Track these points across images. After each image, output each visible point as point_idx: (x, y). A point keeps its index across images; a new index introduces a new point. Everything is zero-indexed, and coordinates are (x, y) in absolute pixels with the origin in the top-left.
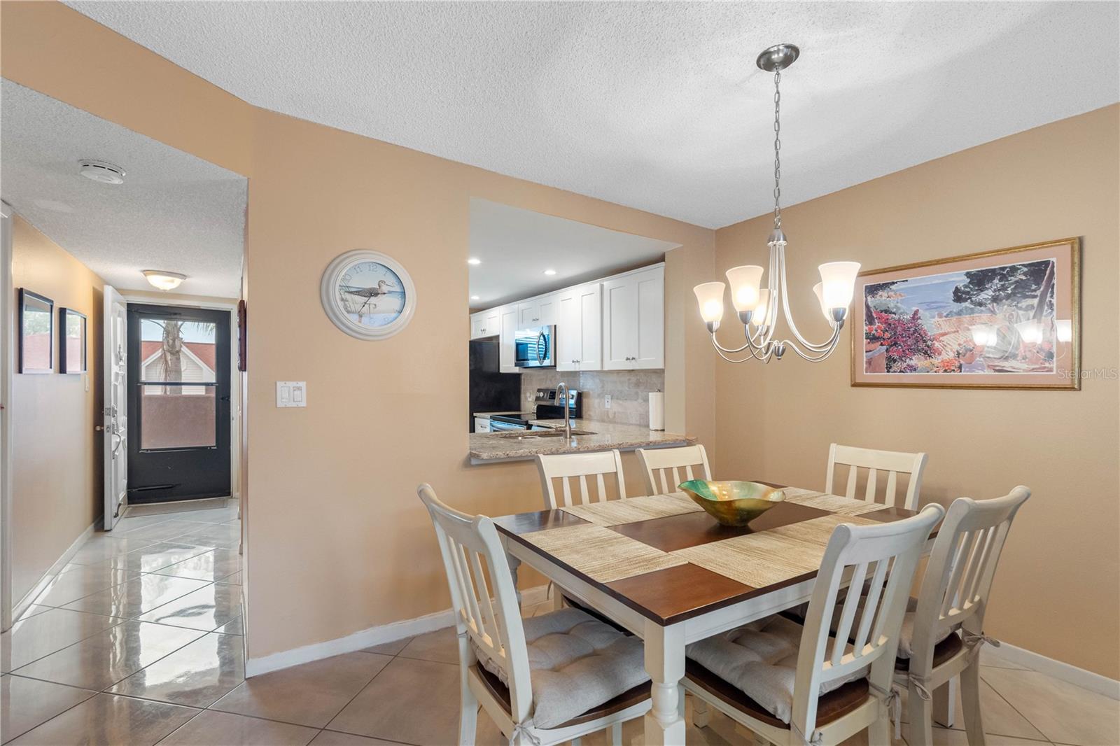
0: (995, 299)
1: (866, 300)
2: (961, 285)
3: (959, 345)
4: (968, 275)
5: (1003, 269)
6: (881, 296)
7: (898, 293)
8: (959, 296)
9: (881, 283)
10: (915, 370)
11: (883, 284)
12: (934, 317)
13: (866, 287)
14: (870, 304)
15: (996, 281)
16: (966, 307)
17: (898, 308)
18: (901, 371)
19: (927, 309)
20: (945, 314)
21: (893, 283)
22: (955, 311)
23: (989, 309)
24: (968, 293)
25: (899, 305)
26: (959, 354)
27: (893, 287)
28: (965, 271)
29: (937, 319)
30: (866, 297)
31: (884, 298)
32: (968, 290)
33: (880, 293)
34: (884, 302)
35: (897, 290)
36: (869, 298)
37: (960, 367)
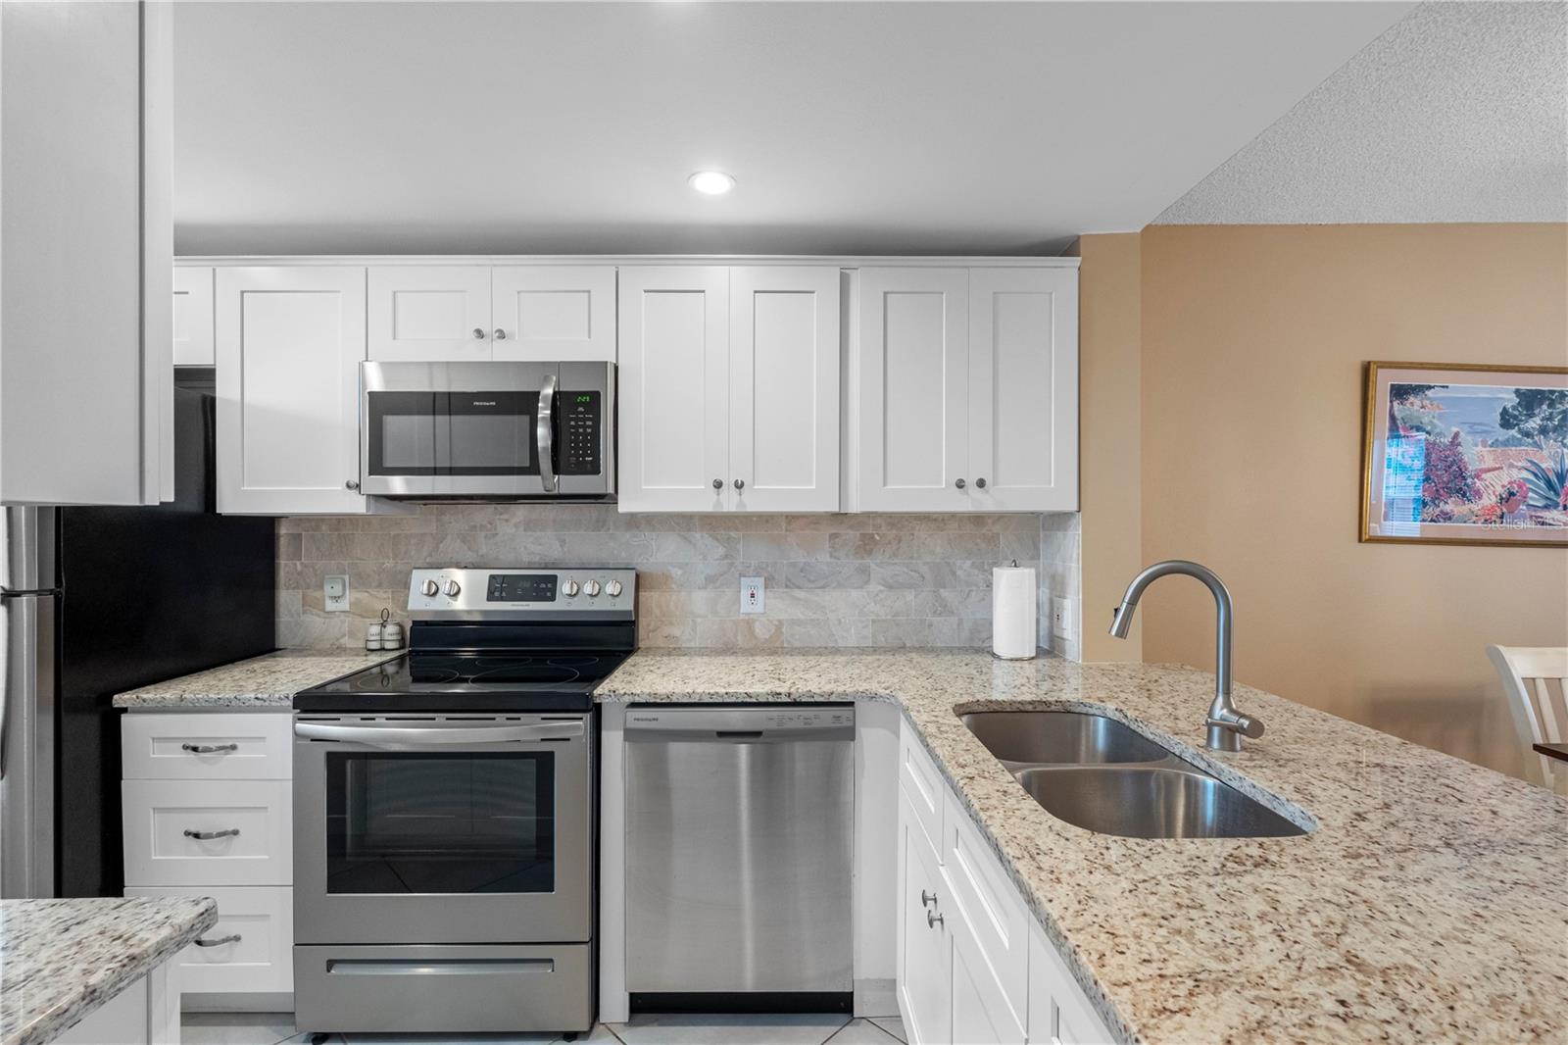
0: (1543, 431)
1: (1392, 407)
2: (1509, 405)
3: (1503, 486)
4: (1518, 392)
5: (1552, 392)
6: (1412, 404)
7: (1435, 403)
8: (1507, 420)
9: (1414, 384)
10: (1450, 519)
11: (1417, 386)
12: (1476, 445)
13: (1392, 385)
14: (1396, 413)
15: (1545, 407)
16: (1513, 436)
17: (1434, 426)
18: (1432, 521)
19: (1469, 433)
20: (1490, 443)
21: (1430, 387)
22: (1500, 439)
23: (1535, 442)
24: (1515, 417)
25: (1435, 421)
26: (1502, 499)
27: (1429, 393)
28: (1514, 387)
29: (1480, 448)
30: (1391, 402)
31: (1416, 407)
32: (1516, 413)
33: (1412, 399)
34: (1416, 414)
35: (1435, 399)
36: (1395, 404)
37: (1502, 517)
